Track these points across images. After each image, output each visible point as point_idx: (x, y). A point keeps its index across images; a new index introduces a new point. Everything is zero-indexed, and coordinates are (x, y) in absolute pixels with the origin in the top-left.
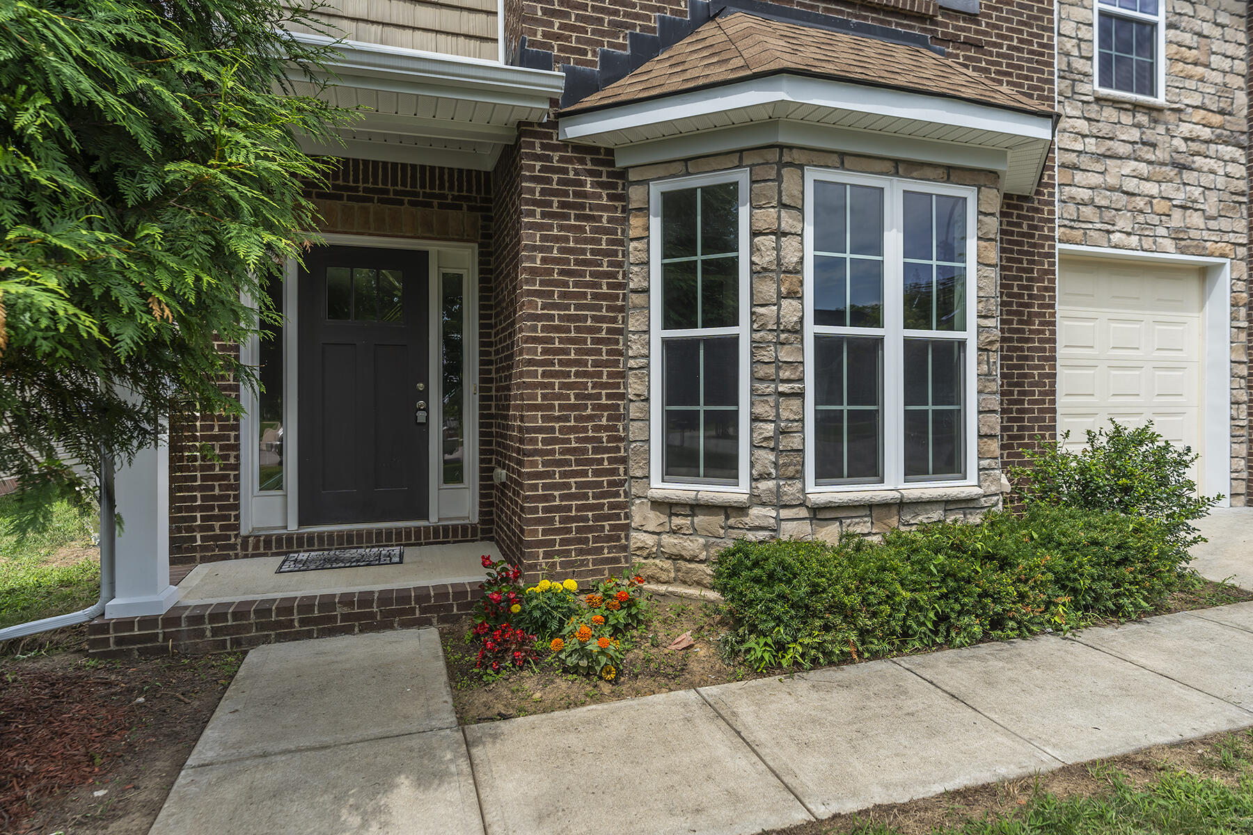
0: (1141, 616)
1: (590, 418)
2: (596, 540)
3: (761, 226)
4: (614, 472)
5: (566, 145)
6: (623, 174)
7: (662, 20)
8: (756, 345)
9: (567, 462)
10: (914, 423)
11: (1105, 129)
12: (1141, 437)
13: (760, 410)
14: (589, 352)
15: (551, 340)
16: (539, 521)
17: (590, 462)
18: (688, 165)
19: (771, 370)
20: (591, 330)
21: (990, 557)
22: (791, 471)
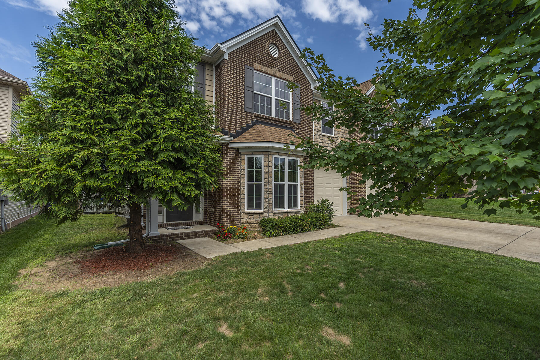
0: (323, 229)
1: (234, 198)
2: (235, 221)
3: (265, 165)
4: (238, 208)
5: (230, 148)
6: (240, 153)
7: (247, 125)
8: (265, 185)
9: (230, 206)
10: (290, 198)
11: (323, 141)
12: (326, 201)
13: (265, 196)
14: (234, 186)
15: (228, 184)
16: (225, 217)
17: (234, 206)
18: (252, 153)
19: (267, 190)
20: (234, 182)
21: (301, 219)
22: (270, 207)
